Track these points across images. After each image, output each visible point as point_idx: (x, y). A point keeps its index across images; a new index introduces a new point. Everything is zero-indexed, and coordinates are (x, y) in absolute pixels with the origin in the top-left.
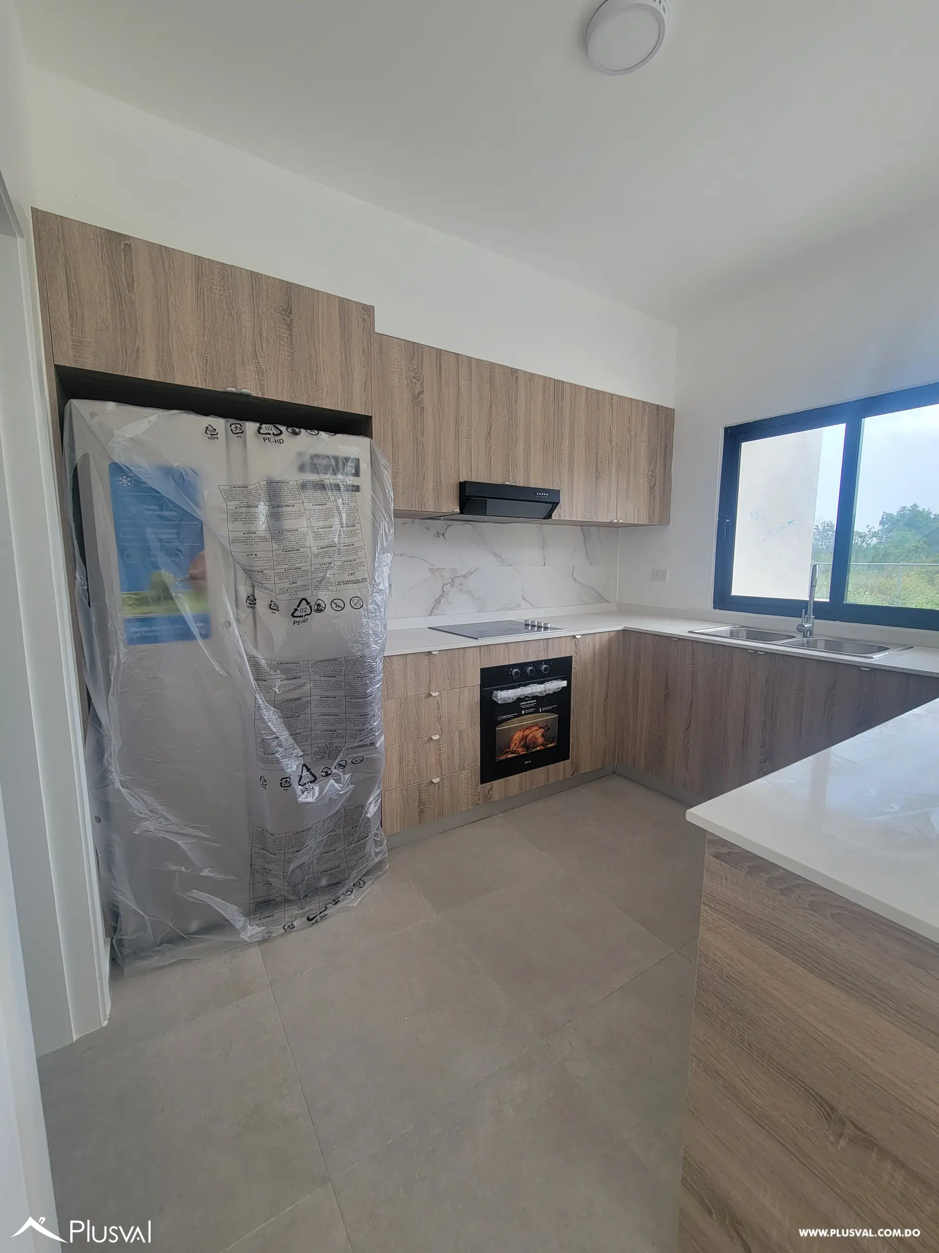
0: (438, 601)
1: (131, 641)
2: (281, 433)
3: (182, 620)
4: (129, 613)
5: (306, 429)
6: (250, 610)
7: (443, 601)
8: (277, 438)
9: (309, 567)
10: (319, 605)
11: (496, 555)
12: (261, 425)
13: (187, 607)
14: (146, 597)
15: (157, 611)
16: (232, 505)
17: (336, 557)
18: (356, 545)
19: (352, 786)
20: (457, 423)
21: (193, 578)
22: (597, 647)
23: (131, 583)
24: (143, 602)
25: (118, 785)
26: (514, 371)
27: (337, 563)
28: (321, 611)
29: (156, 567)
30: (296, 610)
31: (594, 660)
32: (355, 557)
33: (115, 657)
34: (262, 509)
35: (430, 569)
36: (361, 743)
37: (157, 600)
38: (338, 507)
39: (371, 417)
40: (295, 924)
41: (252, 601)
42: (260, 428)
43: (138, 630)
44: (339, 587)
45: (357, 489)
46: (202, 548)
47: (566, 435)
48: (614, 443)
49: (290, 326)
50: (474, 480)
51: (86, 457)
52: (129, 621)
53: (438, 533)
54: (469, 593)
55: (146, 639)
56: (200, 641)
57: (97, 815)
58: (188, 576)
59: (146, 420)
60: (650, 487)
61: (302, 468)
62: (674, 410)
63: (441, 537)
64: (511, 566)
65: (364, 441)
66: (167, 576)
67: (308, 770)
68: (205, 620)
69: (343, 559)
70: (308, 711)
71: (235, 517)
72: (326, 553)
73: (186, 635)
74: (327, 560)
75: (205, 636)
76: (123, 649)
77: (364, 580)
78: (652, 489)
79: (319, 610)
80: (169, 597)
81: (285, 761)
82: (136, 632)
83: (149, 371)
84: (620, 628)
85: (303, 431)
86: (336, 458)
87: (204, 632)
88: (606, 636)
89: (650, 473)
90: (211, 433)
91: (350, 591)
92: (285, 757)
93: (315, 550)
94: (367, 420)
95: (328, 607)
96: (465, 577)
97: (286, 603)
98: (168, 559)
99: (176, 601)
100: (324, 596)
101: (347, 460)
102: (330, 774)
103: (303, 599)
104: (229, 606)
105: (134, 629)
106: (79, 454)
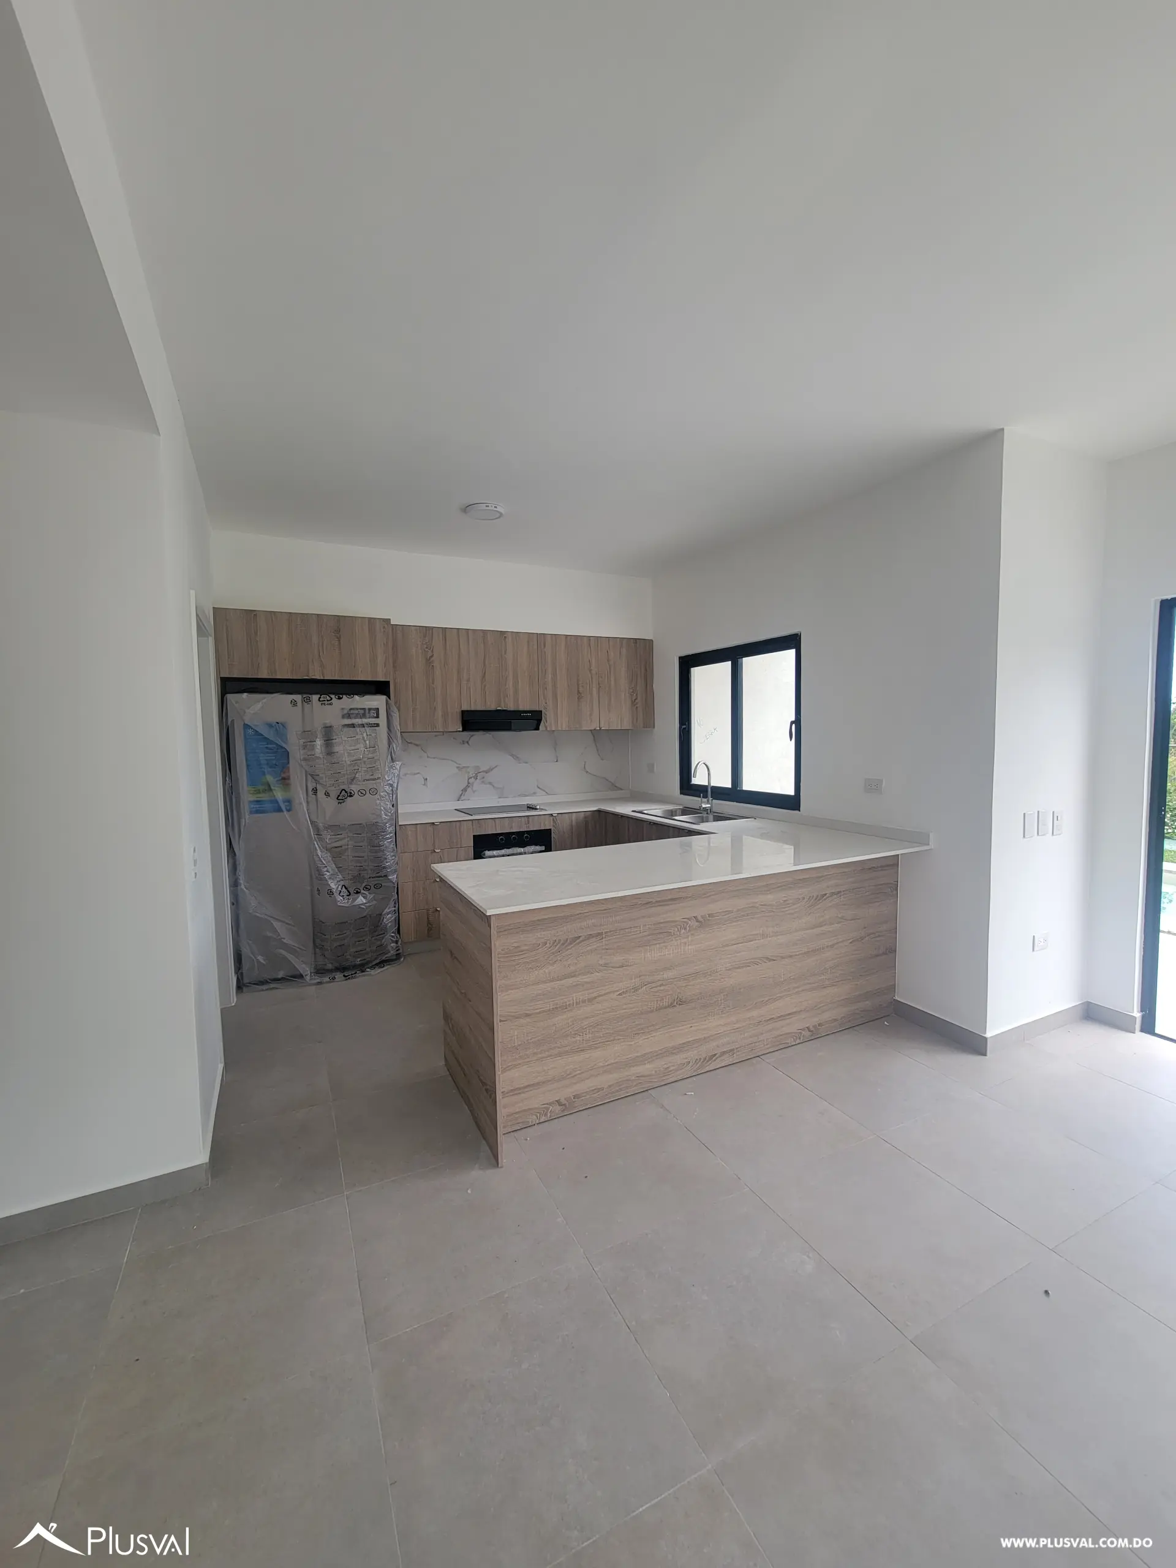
0: (465, 790)
1: (251, 813)
2: (332, 699)
3: (276, 802)
4: (253, 798)
5: (346, 694)
6: (314, 796)
7: (469, 790)
8: (329, 702)
9: (345, 772)
10: (351, 793)
11: (512, 755)
12: (321, 695)
13: (279, 795)
14: (259, 790)
15: (264, 797)
16: (302, 741)
17: (363, 765)
18: (376, 758)
19: (375, 902)
20: (459, 672)
21: (284, 779)
22: (574, 823)
23: (252, 782)
24: (259, 792)
25: (243, 887)
26: (502, 633)
27: (363, 769)
28: (352, 796)
29: (264, 774)
30: (339, 796)
31: (572, 833)
32: (374, 765)
33: (244, 820)
34: (319, 743)
35: (458, 767)
36: (378, 875)
37: (264, 791)
38: (363, 738)
39: (389, 682)
40: (336, 977)
41: (315, 791)
42: (320, 698)
43: (255, 806)
44: (364, 783)
45: (378, 725)
46: (288, 763)
47: (550, 671)
48: (594, 672)
49: (339, 639)
50: (473, 709)
51: (233, 721)
52: (250, 802)
53: (463, 741)
54: (490, 783)
55: (257, 812)
56: (285, 813)
57: (233, 901)
58: (280, 778)
59: (261, 703)
60: (632, 701)
61: (343, 717)
62: (652, 641)
63: (466, 744)
64: (526, 763)
65: (382, 698)
66: (270, 778)
67: (346, 888)
68: (289, 801)
69: (368, 766)
70: (346, 854)
71: (305, 747)
72: (356, 763)
73: (280, 810)
74: (356, 768)
75: (288, 811)
76: (247, 817)
77: (379, 778)
78: (634, 703)
79: (351, 796)
80: (270, 790)
81: (330, 882)
82: (254, 808)
83: (264, 674)
84: (595, 809)
85: (344, 696)
86: (364, 709)
87: (288, 808)
88: (582, 815)
89: (631, 690)
90: (294, 703)
91: (371, 784)
92: (330, 878)
93: (349, 763)
94: (387, 684)
95: (356, 795)
96: (487, 772)
97: (334, 794)
98: (270, 769)
99: (274, 792)
100: (354, 788)
101: (370, 709)
102: (360, 892)
103: (343, 790)
104: (301, 796)
105: (252, 806)
106: (230, 720)
